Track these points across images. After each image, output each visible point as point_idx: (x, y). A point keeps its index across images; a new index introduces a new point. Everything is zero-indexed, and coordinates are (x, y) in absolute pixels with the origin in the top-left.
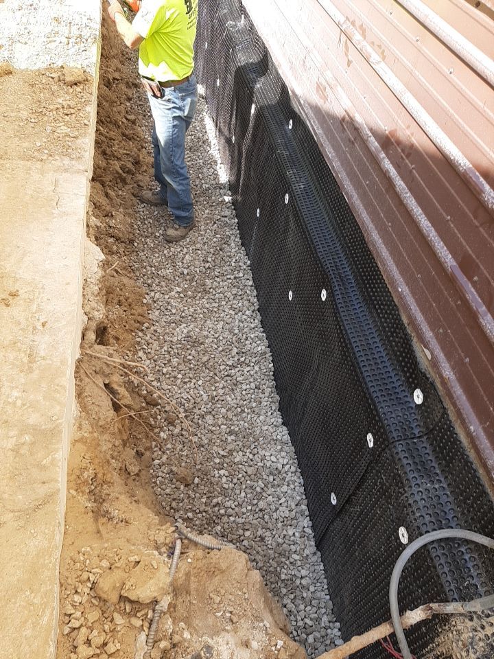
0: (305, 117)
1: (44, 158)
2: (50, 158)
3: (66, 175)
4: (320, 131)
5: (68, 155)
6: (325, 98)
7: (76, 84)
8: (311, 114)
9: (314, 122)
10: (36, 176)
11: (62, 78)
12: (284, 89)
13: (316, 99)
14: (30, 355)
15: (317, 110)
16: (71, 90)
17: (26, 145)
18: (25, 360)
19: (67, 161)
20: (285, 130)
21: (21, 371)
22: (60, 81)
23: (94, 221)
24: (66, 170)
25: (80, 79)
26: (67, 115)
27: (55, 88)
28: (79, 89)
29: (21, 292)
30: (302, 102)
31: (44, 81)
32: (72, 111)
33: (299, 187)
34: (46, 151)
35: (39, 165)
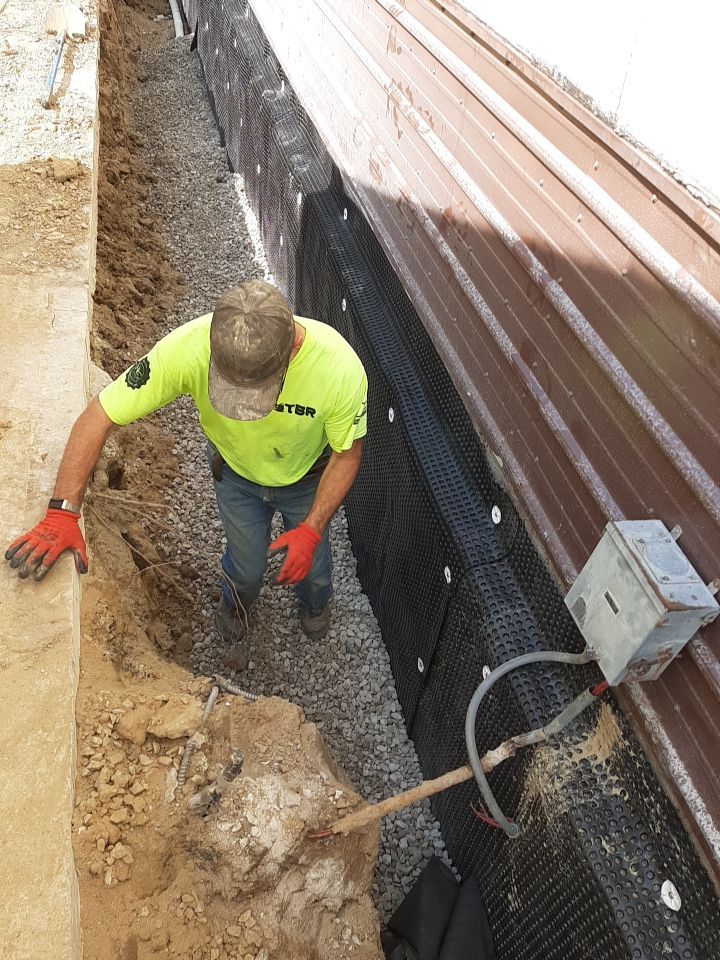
0: (359, 202)
1: (34, 270)
2: (41, 270)
3: (62, 289)
4: (376, 219)
5: (64, 265)
6: (379, 178)
7: (69, 180)
8: (366, 199)
9: (370, 208)
10: (25, 292)
11: (50, 173)
12: (335, 172)
13: (370, 181)
14: (29, 491)
15: (371, 193)
16: (63, 188)
17: (10, 256)
18: (24, 496)
19: (62, 273)
20: (339, 221)
21: (20, 509)
22: (48, 177)
23: (100, 342)
24: (61, 284)
25: (74, 173)
26: (60, 218)
27: (42, 186)
28: (73, 186)
29: (14, 423)
30: (355, 185)
31: (28, 178)
32: (66, 213)
33: (358, 289)
34: (35, 262)
35: (27, 279)
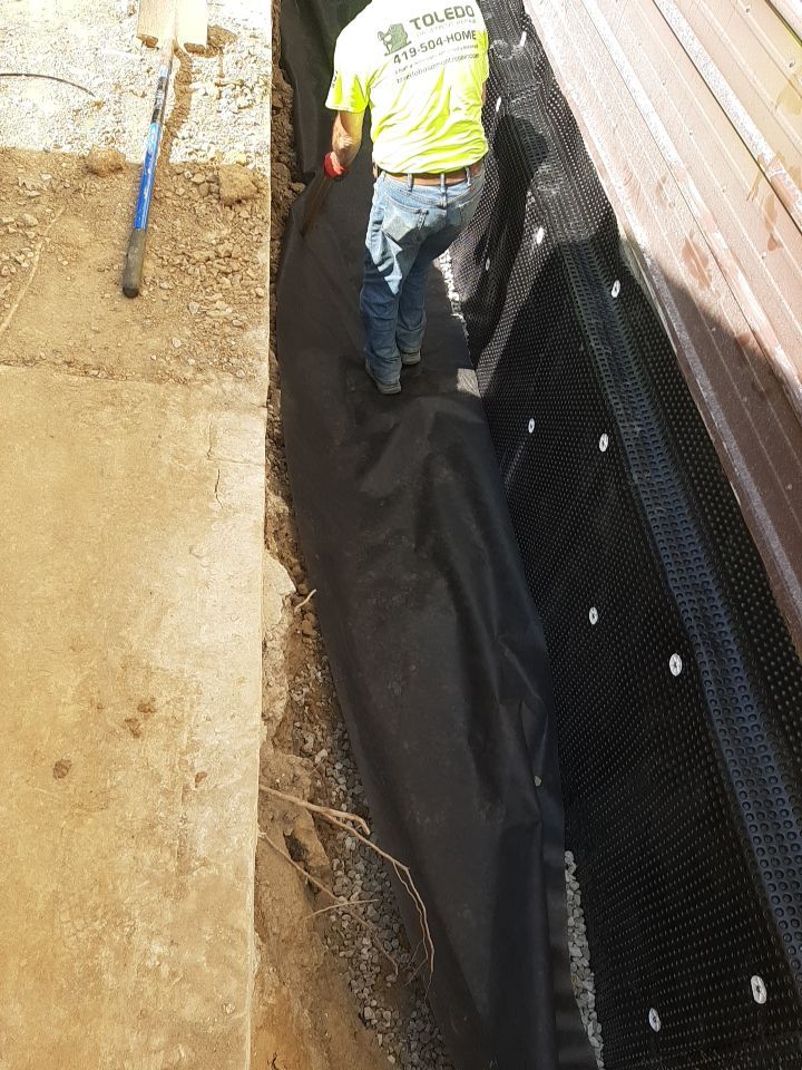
1: (189, 375)
3: (229, 417)
5: (233, 371)
6: (705, 281)
7: (239, 202)
10: (176, 420)
11: (214, 187)
16: (231, 216)
18: (173, 866)
19: (229, 384)
21: (166, 894)
22: (210, 193)
24: (228, 406)
25: (247, 193)
26: (226, 274)
27: (202, 208)
28: (244, 214)
29: (160, 701)
31: (181, 191)
32: (235, 266)
34: (192, 361)
35: (179, 394)
